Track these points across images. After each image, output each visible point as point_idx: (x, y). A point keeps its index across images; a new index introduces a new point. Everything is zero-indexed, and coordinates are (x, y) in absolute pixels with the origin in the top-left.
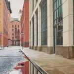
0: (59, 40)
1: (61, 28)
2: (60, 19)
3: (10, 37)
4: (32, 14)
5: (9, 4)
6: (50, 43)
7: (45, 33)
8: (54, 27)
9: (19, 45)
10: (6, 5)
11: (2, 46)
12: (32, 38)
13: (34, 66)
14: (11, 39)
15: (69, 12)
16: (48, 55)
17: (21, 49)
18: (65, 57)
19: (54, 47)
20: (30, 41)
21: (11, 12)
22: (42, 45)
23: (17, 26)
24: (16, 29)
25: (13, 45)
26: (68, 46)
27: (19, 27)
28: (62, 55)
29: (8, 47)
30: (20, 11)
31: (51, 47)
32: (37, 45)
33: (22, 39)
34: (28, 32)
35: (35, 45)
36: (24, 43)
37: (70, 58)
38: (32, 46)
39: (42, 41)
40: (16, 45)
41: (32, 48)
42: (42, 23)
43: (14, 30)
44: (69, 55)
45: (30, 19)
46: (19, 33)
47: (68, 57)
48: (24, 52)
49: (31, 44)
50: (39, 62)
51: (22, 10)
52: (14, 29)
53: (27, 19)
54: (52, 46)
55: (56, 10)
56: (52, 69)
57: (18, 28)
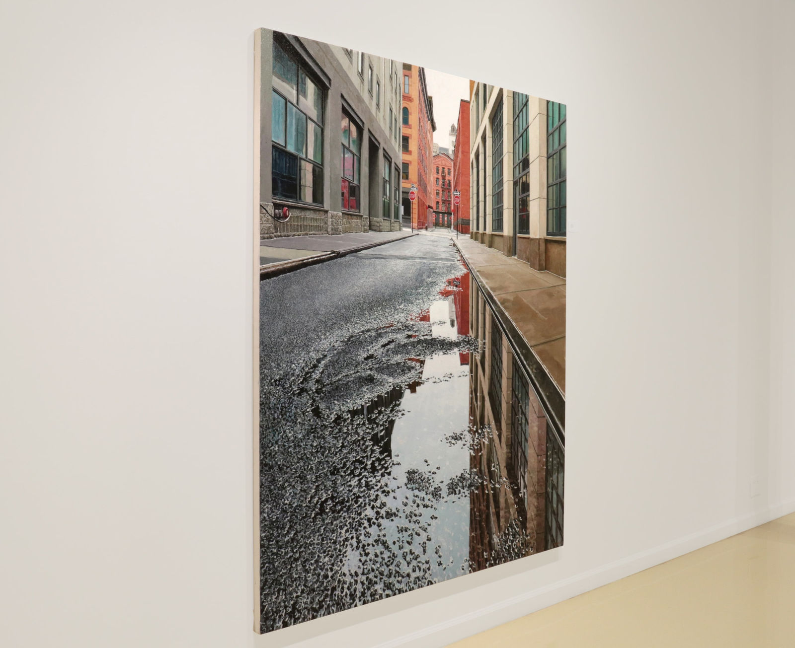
0: (523, 223)
1: (526, 188)
2: (526, 163)
3: (432, 200)
4: (475, 142)
5: (429, 102)
6: (508, 229)
7: (498, 197)
8: (515, 184)
9: (449, 226)
10: (423, 105)
11: (415, 225)
12: (475, 209)
13: (479, 289)
14: (433, 205)
15: (540, 149)
16: (504, 258)
17: (455, 239)
18: (532, 266)
19: (514, 238)
20: (471, 219)
21: (434, 128)
22: (493, 230)
23: (446, 170)
24: (444, 178)
25: (437, 224)
26: (538, 237)
27: (449, 174)
28: (528, 260)
29: (426, 229)
30: (453, 128)
31: (509, 237)
32: (485, 229)
33: (457, 208)
34: (468, 191)
35: (481, 231)
36: (460, 221)
37: (540, 269)
38: (475, 230)
39: (493, 221)
40: (443, 226)
41: (475, 237)
42: (493, 169)
43: (441, 181)
44: (540, 260)
45: (472, 156)
46: (449, 191)
47: (538, 268)
48: (460, 246)
49: (473, 227)
50: (487, 276)
51: (456, 126)
52: (440, 177)
53: (466, 153)
54: (511, 234)
55: (518, 139)
56: (511, 298)
57: (447, 178)
